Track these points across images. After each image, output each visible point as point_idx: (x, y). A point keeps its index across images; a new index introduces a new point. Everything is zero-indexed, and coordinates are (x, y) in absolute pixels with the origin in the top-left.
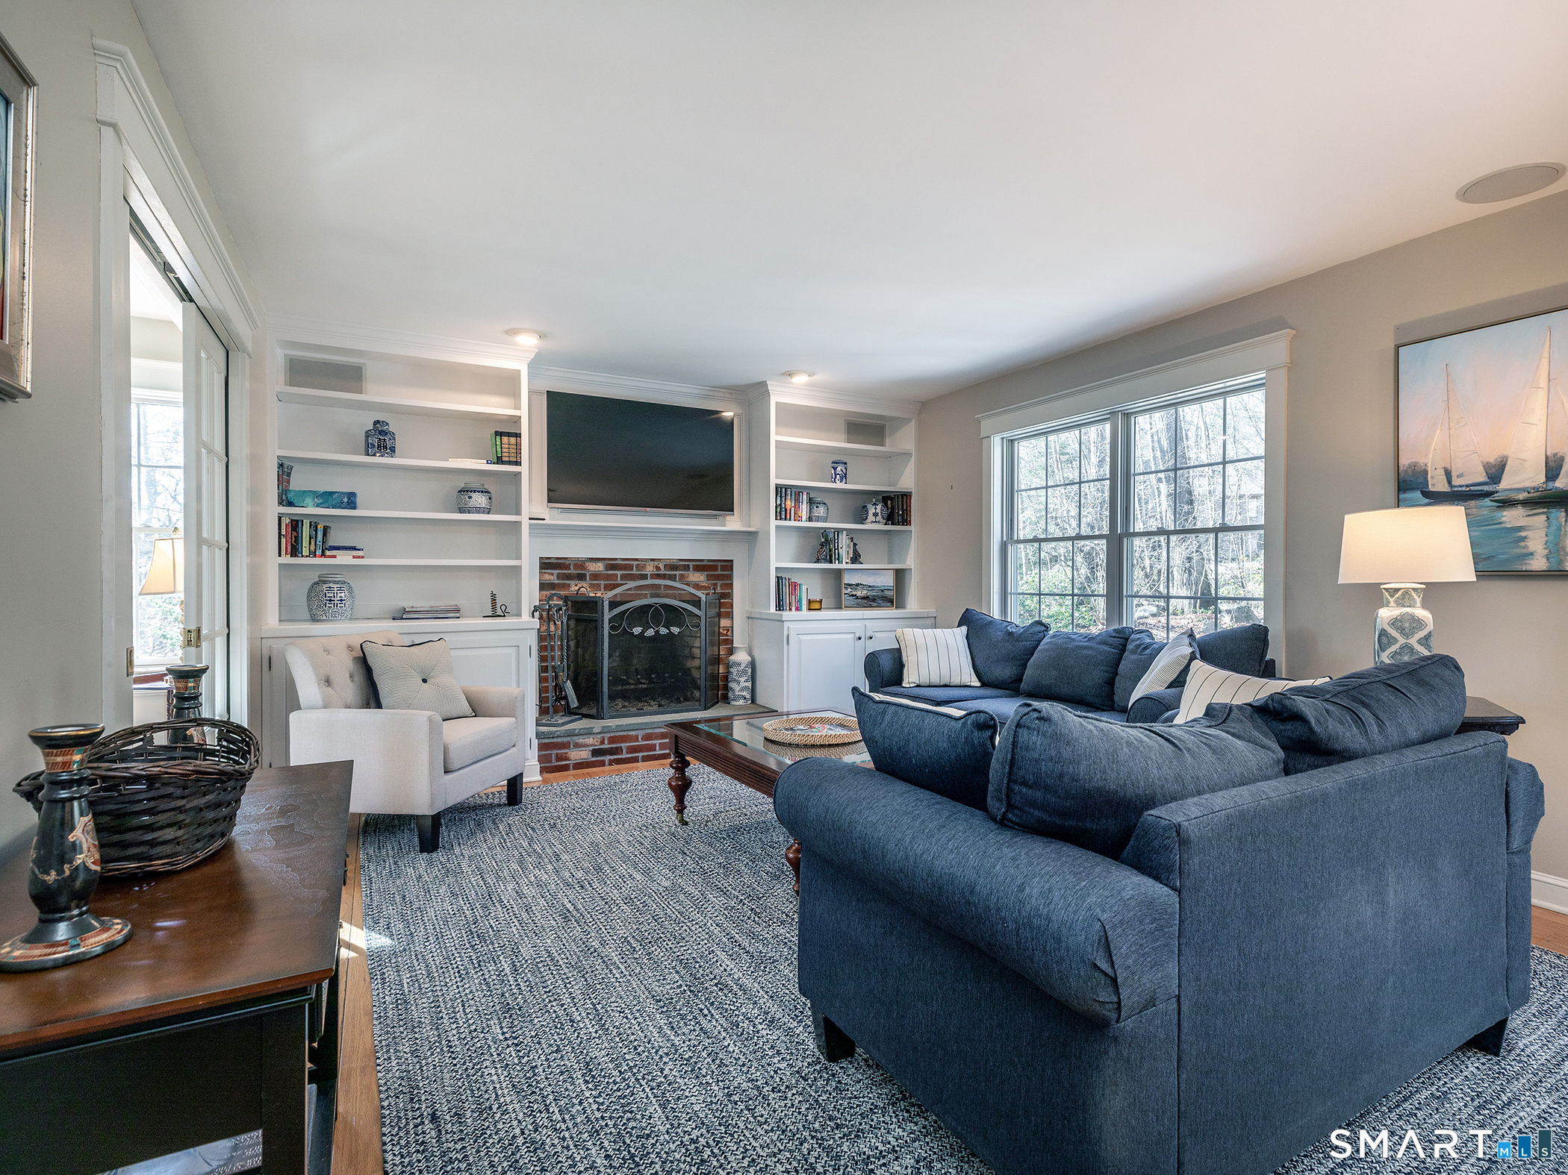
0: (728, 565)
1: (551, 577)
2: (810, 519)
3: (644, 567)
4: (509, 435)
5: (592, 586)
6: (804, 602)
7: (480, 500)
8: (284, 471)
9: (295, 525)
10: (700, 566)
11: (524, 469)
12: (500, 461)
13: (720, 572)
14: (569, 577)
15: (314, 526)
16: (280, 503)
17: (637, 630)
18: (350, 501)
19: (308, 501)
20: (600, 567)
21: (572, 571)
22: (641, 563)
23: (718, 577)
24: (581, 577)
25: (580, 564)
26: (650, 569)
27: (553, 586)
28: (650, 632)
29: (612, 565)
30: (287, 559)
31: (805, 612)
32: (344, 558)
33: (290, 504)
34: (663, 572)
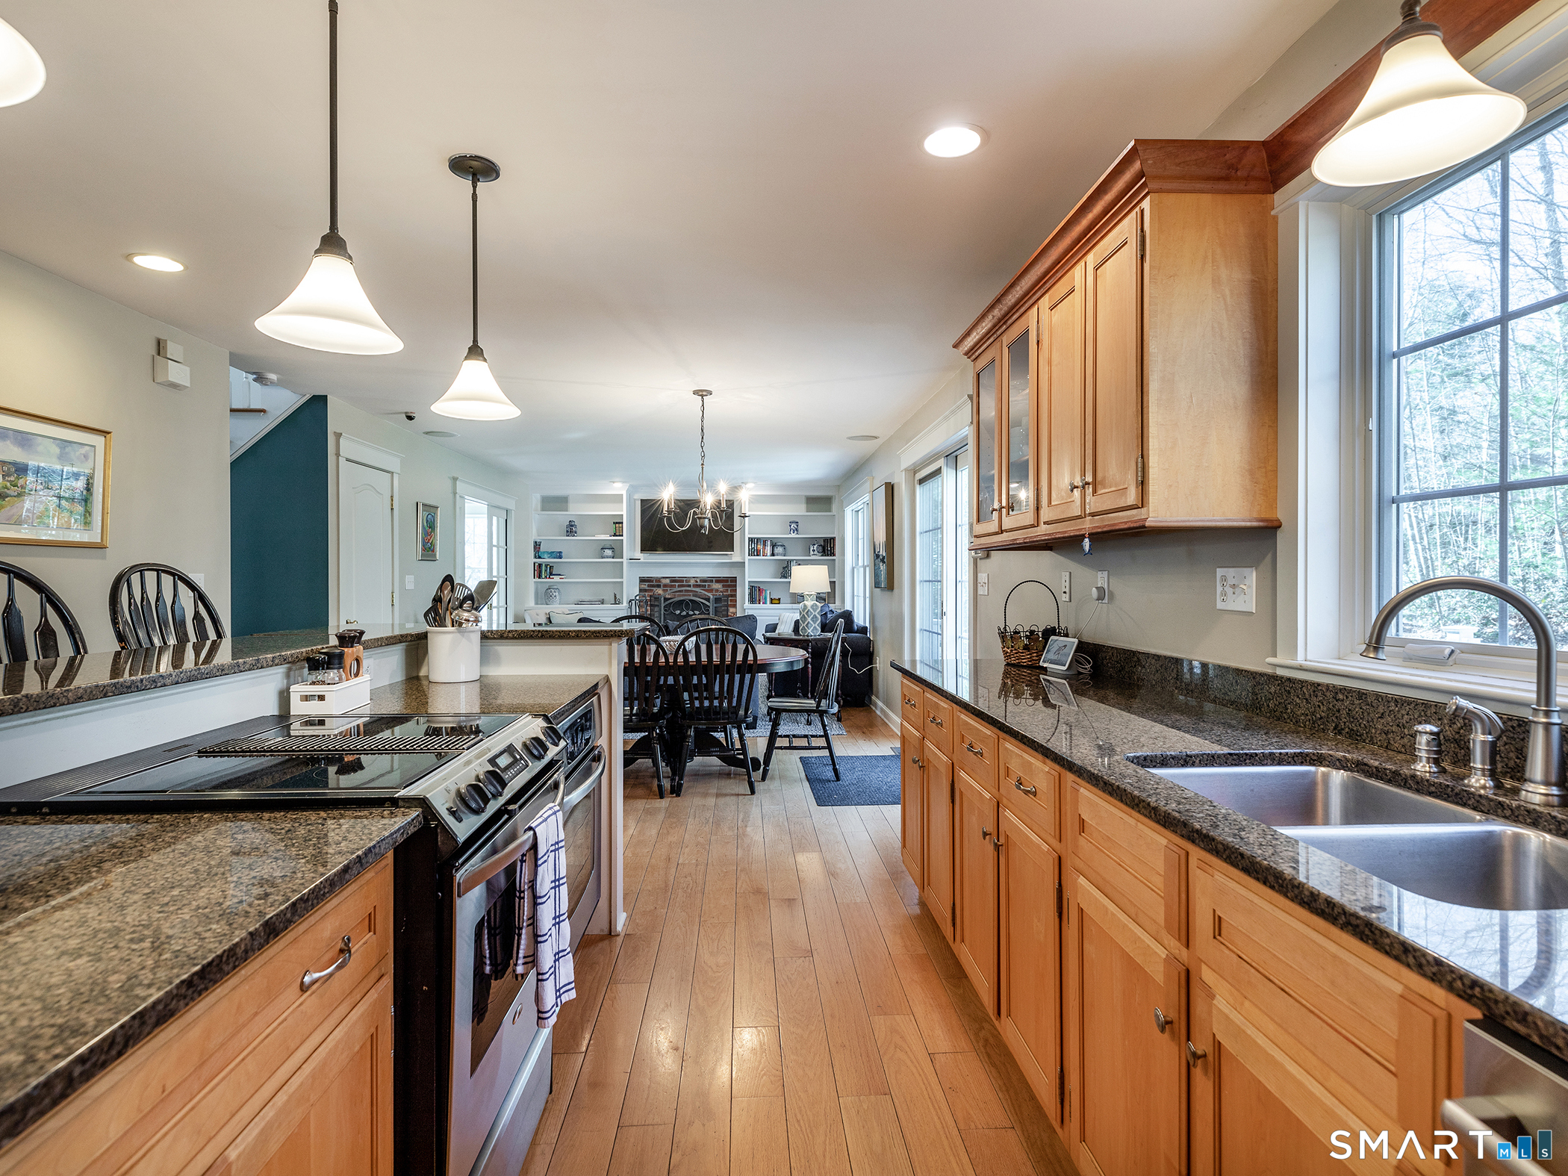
0: (734, 580)
1: (645, 586)
2: (773, 555)
3: (689, 581)
4: (619, 523)
5: (663, 590)
6: (768, 600)
7: (608, 552)
8: (537, 546)
9: (540, 565)
10: (719, 580)
11: (624, 538)
12: (615, 535)
13: (730, 583)
14: (653, 586)
15: (546, 566)
16: (535, 557)
17: (678, 612)
18: (560, 555)
19: (546, 556)
20: (665, 581)
21: (654, 583)
22: (688, 579)
23: (729, 586)
24: (659, 586)
25: (658, 580)
26: (692, 582)
27: (646, 591)
28: (684, 613)
29: (673, 580)
30: (537, 580)
31: (768, 605)
32: (556, 579)
33: (540, 558)
34: (699, 583)
